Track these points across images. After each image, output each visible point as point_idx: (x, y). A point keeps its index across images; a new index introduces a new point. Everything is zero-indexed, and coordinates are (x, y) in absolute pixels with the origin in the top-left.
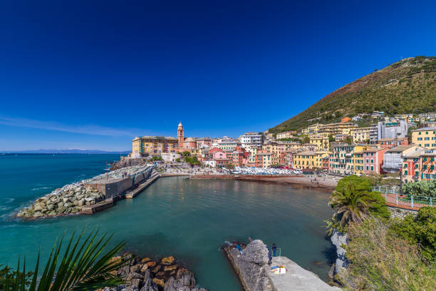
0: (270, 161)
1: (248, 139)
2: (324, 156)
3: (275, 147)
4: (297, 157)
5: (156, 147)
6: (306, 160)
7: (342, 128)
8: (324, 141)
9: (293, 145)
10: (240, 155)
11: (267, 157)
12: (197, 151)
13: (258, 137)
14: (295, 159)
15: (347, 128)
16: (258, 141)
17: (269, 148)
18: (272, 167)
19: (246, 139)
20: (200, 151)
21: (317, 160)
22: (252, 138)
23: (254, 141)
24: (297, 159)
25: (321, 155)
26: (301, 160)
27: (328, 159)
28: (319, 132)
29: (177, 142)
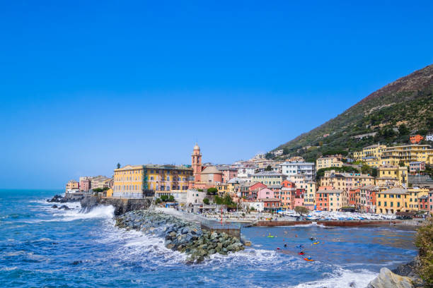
0: (340, 202)
1: (293, 169)
2: (420, 195)
3: (341, 181)
4: (382, 196)
5: (163, 180)
6: (395, 200)
7: (417, 152)
8: (400, 172)
9: (365, 179)
10: (293, 192)
11: (334, 197)
12: (226, 187)
13: (308, 166)
14: (378, 200)
15: (424, 152)
16: (309, 171)
17: (333, 183)
18: (344, 210)
19: (289, 169)
20: (231, 187)
21: (411, 200)
22: (299, 167)
23: (303, 172)
24: (382, 199)
25: (416, 193)
26: (389, 200)
27: (426, 200)
28: (383, 158)
29: (191, 172)
